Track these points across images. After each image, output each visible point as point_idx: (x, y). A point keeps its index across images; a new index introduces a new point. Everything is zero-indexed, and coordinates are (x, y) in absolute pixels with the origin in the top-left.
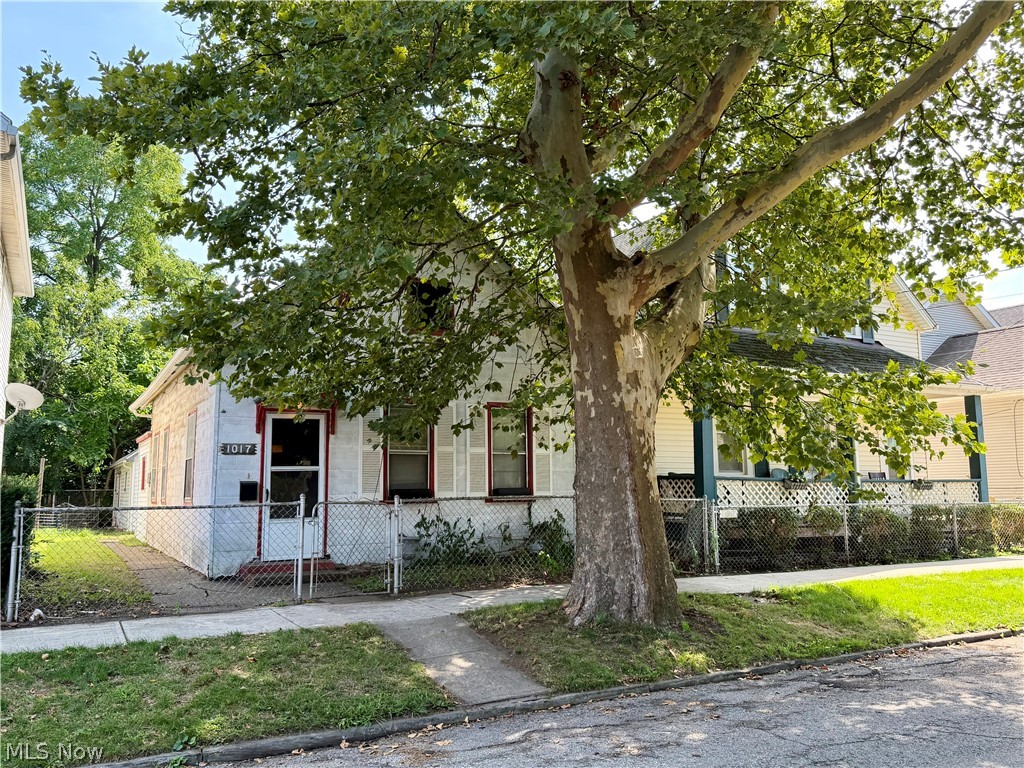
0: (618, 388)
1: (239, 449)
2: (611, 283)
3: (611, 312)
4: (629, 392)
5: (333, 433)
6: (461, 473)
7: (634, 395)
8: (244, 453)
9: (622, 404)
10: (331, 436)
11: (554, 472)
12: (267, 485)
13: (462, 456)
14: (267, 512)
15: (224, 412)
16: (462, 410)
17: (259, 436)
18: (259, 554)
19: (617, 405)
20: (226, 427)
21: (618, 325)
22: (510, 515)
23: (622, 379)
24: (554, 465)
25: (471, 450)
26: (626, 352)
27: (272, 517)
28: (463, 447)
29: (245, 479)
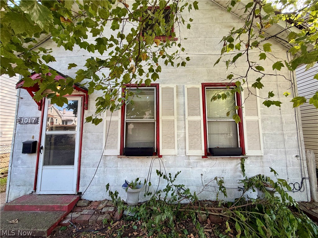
1: (28, 120)
5: (87, 109)
6: (182, 135)
8: (31, 123)
10: (86, 111)
11: (264, 134)
13: (182, 123)
14: (41, 161)
15: (22, 98)
16: (181, 90)
17: (40, 112)
18: (35, 189)
20: (22, 108)
22: (225, 169)
24: (264, 128)
25: (189, 118)
27: (44, 164)
28: (183, 117)
29: (31, 139)
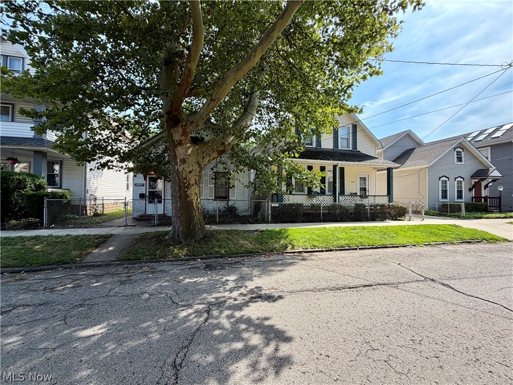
0: (177, 164)
1: (139, 185)
2: (175, 129)
3: (174, 139)
4: (180, 165)
6: (206, 192)
7: (183, 166)
8: (141, 186)
9: (178, 169)
11: (237, 192)
12: (147, 195)
13: (206, 187)
14: (147, 201)
16: (206, 174)
17: (145, 182)
18: (146, 212)
19: (176, 169)
20: (136, 179)
21: (176, 143)
22: (221, 204)
23: (178, 161)
24: (237, 190)
25: (209, 186)
26: (180, 152)
27: (149, 203)
28: (206, 185)
29: (141, 193)
